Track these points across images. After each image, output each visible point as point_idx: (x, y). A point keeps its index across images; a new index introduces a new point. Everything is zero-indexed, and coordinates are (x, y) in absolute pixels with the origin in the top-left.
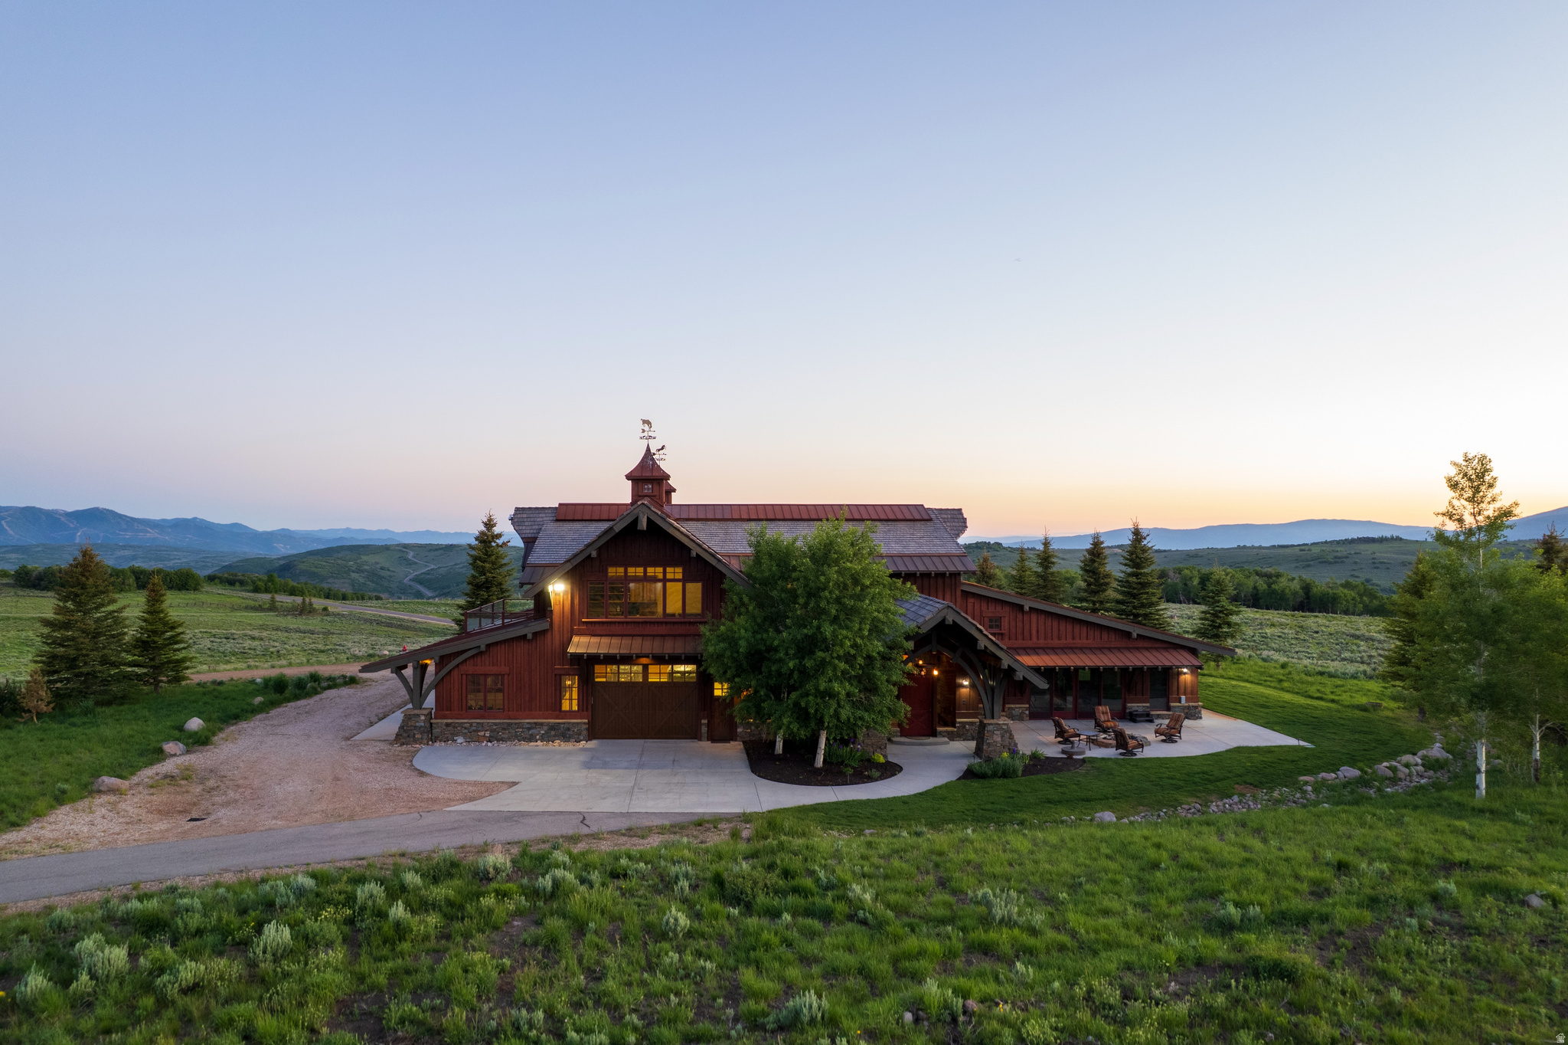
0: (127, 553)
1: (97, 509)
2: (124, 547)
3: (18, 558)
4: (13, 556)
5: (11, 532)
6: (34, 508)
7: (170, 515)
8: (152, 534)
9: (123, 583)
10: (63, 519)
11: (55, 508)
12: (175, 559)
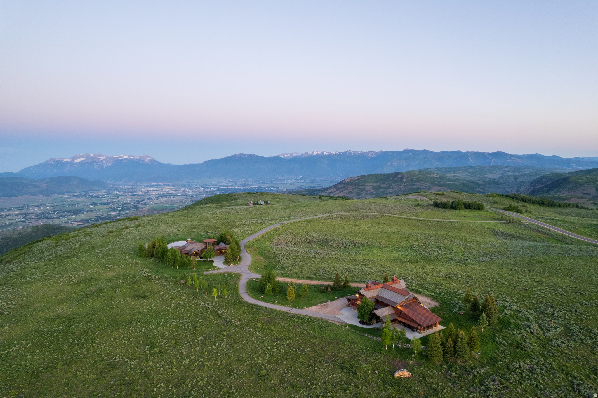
0: (507, 169)
1: (499, 152)
2: (506, 167)
3: (471, 171)
4: (470, 170)
5: (471, 161)
6: (478, 152)
7: (526, 153)
8: (518, 161)
9: (460, 207)
10: (487, 156)
11: (485, 152)
12: (524, 172)
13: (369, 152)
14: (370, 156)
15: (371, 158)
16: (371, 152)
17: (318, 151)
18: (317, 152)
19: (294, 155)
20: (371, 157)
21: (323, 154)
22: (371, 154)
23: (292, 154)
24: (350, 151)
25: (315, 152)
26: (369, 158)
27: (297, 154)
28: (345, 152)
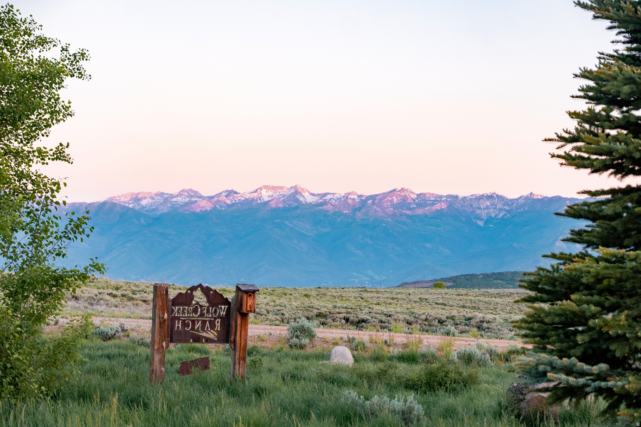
13: (482, 197)
14: (484, 214)
15: (487, 222)
16: (490, 197)
17: (274, 188)
18: (271, 193)
19: (179, 199)
20: (489, 220)
21: (297, 200)
22: (487, 208)
23: (172, 196)
24: (403, 189)
25: (264, 192)
26: (481, 223)
27: (191, 196)
28: (385, 195)
